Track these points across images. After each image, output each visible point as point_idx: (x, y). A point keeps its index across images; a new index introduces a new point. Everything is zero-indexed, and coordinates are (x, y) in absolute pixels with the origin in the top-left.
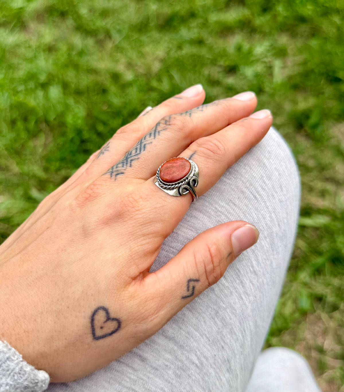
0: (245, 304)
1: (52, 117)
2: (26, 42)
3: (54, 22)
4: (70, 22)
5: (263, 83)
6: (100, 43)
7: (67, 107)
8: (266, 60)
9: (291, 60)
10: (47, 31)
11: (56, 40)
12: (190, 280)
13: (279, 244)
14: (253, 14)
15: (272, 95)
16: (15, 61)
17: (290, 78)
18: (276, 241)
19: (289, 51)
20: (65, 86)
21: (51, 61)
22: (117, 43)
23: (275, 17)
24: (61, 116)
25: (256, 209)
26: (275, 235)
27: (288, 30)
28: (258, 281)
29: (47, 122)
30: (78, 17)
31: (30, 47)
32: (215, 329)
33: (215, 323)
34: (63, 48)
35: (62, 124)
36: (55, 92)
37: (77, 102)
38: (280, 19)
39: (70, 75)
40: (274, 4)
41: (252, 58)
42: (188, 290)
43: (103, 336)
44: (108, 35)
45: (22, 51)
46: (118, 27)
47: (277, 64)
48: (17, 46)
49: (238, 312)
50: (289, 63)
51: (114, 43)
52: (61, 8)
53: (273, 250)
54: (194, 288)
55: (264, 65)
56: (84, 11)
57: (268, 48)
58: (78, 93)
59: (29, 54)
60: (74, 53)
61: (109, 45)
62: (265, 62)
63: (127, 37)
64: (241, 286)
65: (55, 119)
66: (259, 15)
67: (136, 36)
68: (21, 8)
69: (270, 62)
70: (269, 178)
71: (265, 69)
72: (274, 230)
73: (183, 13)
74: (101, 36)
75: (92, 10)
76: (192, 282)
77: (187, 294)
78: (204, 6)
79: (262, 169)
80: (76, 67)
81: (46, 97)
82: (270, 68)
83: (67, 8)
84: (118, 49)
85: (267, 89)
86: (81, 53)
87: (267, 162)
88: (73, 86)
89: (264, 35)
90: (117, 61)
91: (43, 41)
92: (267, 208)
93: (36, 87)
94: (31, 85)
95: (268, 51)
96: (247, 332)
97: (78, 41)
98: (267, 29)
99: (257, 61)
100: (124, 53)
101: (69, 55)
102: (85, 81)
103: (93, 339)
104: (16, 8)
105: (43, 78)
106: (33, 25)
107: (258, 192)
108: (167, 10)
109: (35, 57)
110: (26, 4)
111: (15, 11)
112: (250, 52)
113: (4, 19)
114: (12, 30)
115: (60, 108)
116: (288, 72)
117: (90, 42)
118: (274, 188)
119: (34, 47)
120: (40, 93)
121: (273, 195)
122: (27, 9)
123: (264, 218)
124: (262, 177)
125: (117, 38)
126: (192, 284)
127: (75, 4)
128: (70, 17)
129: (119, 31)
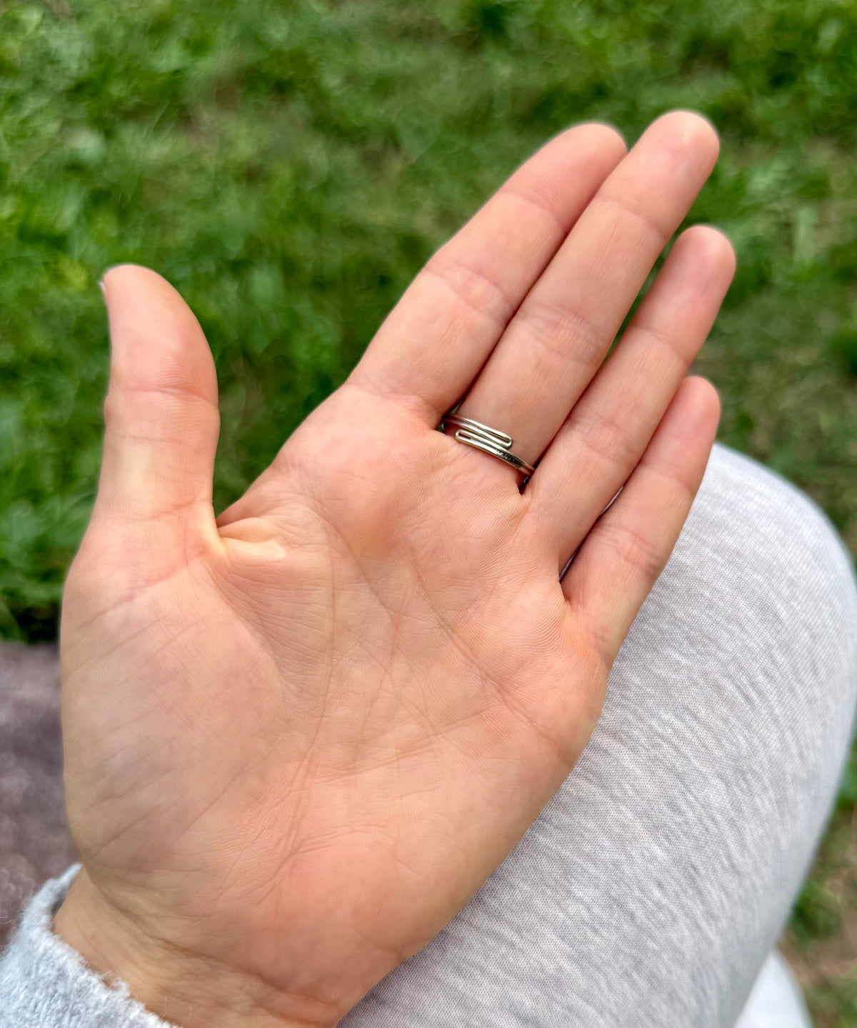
0: (706, 938)
1: (259, 345)
2: (191, 157)
3: (258, 107)
4: (298, 108)
5: (768, 263)
6: (373, 162)
7: (295, 320)
8: (777, 206)
9: (836, 208)
10: (244, 130)
11: (264, 154)
13: (799, 797)
14: (748, 91)
15: (790, 294)
16: (168, 206)
17: (835, 252)
18: (791, 792)
19: (834, 185)
20: (289, 268)
21: (253, 207)
22: (414, 159)
23: (801, 97)
24: (282, 342)
25: (748, 726)
26: (789, 779)
27: (832, 133)
28: (740, 886)
29: (247, 356)
30: (319, 96)
31: (202, 170)
32: (632, 996)
33: (634, 984)
34: (283, 173)
35: (285, 363)
36: (264, 282)
37: (319, 308)
38: (815, 104)
39: (302, 241)
40: (802, 65)
41: (745, 203)
44: (392, 141)
45: (183, 179)
46: (416, 122)
47: (805, 217)
48: (170, 168)
49: (688, 957)
50: (833, 216)
51: (406, 159)
52: (277, 72)
53: (782, 815)
55: (773, 218)
56: (332, 81)
57: (783, 176)
58: (321, 285)
59: (201, 188)
60: (310, 186)
61: (395, 166)
62: (774, 212)
63: (439, 147)
64: (698, 902)
65: (267, 350)
66: (762, 93)
67: (460, 142)
68: (177, 72)
69: (787, 211)
70: (787, 648)
71: (774, 230)
72: (788, 768)
73: (576, 85)
74: (376, 144)
75: (352, 78)
78: (627, 71)
79: (770, 626)
80: (316, 220)
81: (245, 296)
82: (787, 227)
83: (291, 73)
84: (418, 175)
85: (778, 279)
86: (328, 186)
87: (782, 609)
88: (309, 267)
89: (775, 144)
90: (414, 208)
91: (232, 156)
92: (776, 720)
93: (219, 271)
94: (208, 265)
95: (783, 184)
96: (709, 991)
97: (317, 154)
98: (780, 130)
99: (756, 208)
100: (432, 185)
101: (298, 191)
102: (338, 255)
104: (164, 70)
105: (235, 249)
106: (207, 116)
107: (754, 685)
108: (536, 80)
109: (216, 195)
110: (189, 61)
111: (163, 78)
112: (739, 187)
113: (137, 100)
114: (158, 129)
115: (278, 323)
116: (829, 237)
117: (349, 157)
118: (795, 671)
119: (212, 170)
120: (230, 287)
121: (792, 689)
122: (193, 74)
123: (765, 746)
124: (769, 646)
125: (414, 148)
127: (311, 61)
128: (300, 96)
129: (420, 132)
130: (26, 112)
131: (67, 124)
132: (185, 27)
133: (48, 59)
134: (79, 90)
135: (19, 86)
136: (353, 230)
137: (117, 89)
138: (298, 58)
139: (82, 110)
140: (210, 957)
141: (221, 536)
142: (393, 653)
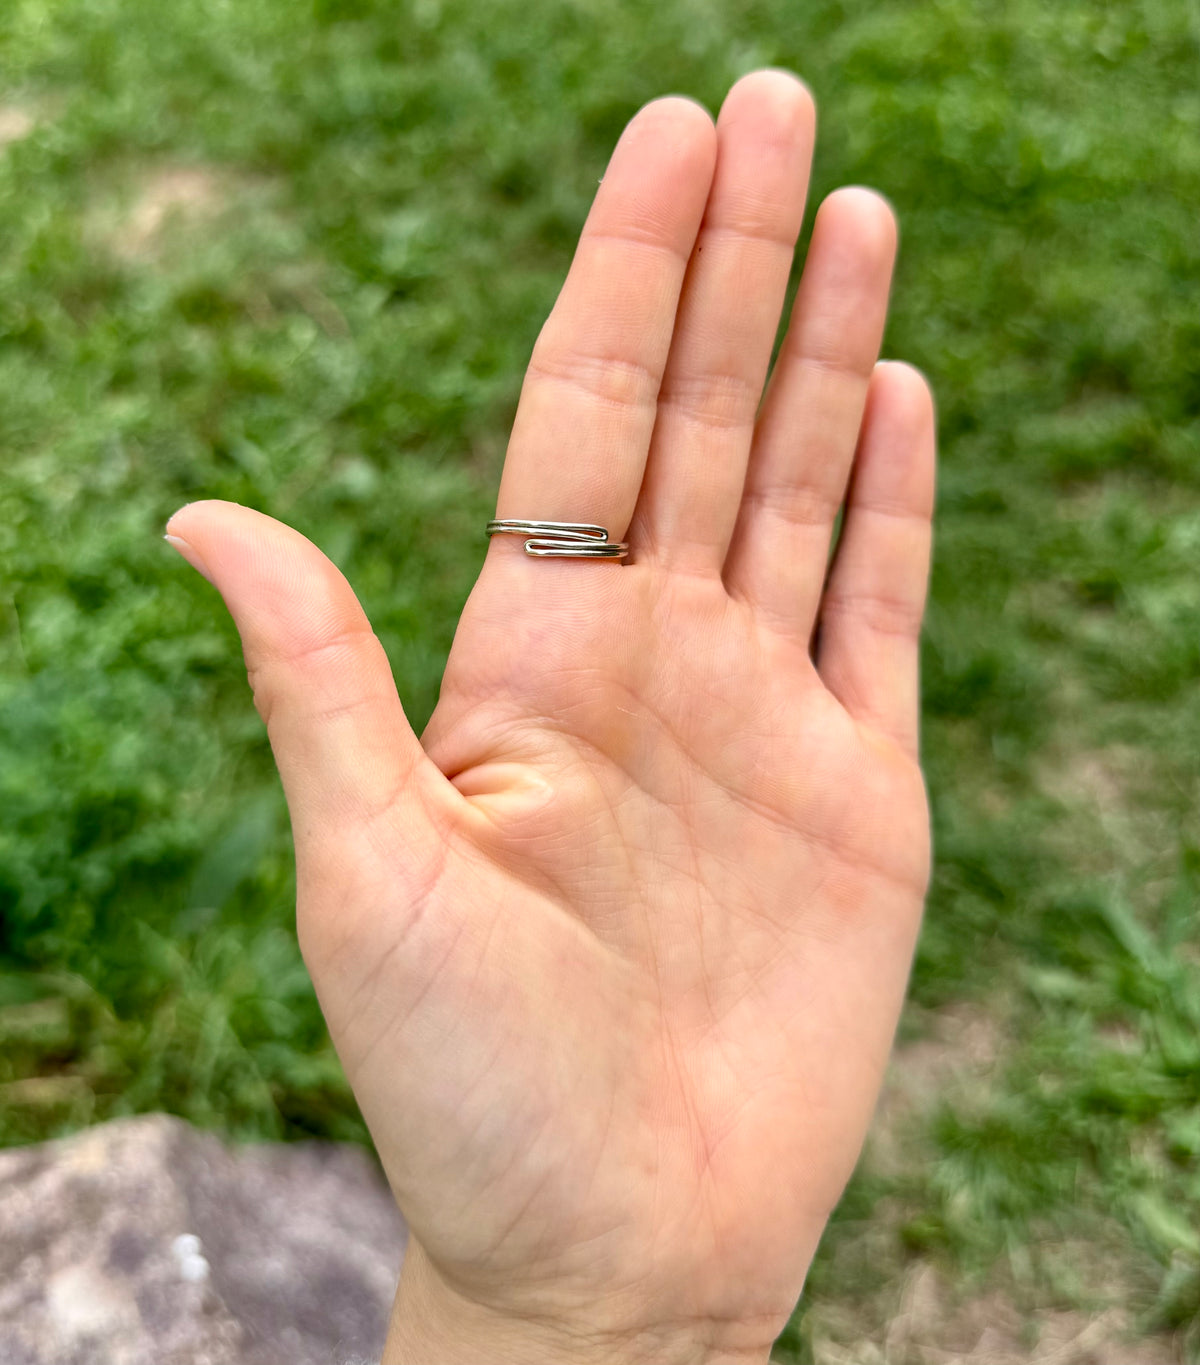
131: (337, 453)
132: (470, 347)
133: (320, 381)
134: (352, 415)
139: (354, 435)
140: (655, 1325)
141: (465, 792)
142: (695, 856)
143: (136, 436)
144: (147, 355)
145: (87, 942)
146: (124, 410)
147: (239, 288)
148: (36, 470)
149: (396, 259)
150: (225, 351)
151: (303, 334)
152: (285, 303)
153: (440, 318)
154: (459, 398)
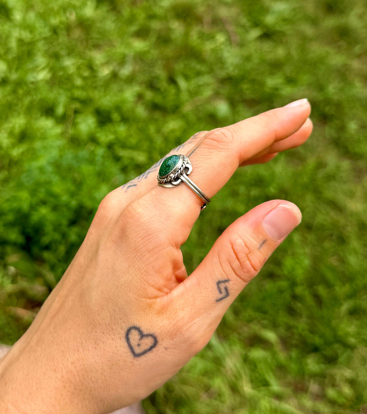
4: (330, 130)
6: (358, 173)
12: (218, 282)
42: (221, 293)
43: (143, 352)
54: (226, 289)
75: (363, 126)
76: (223, 284)
77: (220, 296)
83: (333, 112)
97: (332, 159)
103: (134, 357)
126: (222, 286)
128: (333, 126)
130: (201, 83)
131: (217, 95)
132: (288, 70)
133: (220, 61)
134: (228, 80)
135: (203, 68)
136: (335, 205)
137: (245, 86)
138: (338, 105)
139: (226, 90)
143: (140, 57)
144: (156, 25)
145: (60, 261)
146: (139, 45)
147: (201, 10)
148: (98, 57)
149: (270, 20)
150: (186, 35)
151: (221, 38)
152: (217, 22)
153: (280, 52)
154: (276, 89)
